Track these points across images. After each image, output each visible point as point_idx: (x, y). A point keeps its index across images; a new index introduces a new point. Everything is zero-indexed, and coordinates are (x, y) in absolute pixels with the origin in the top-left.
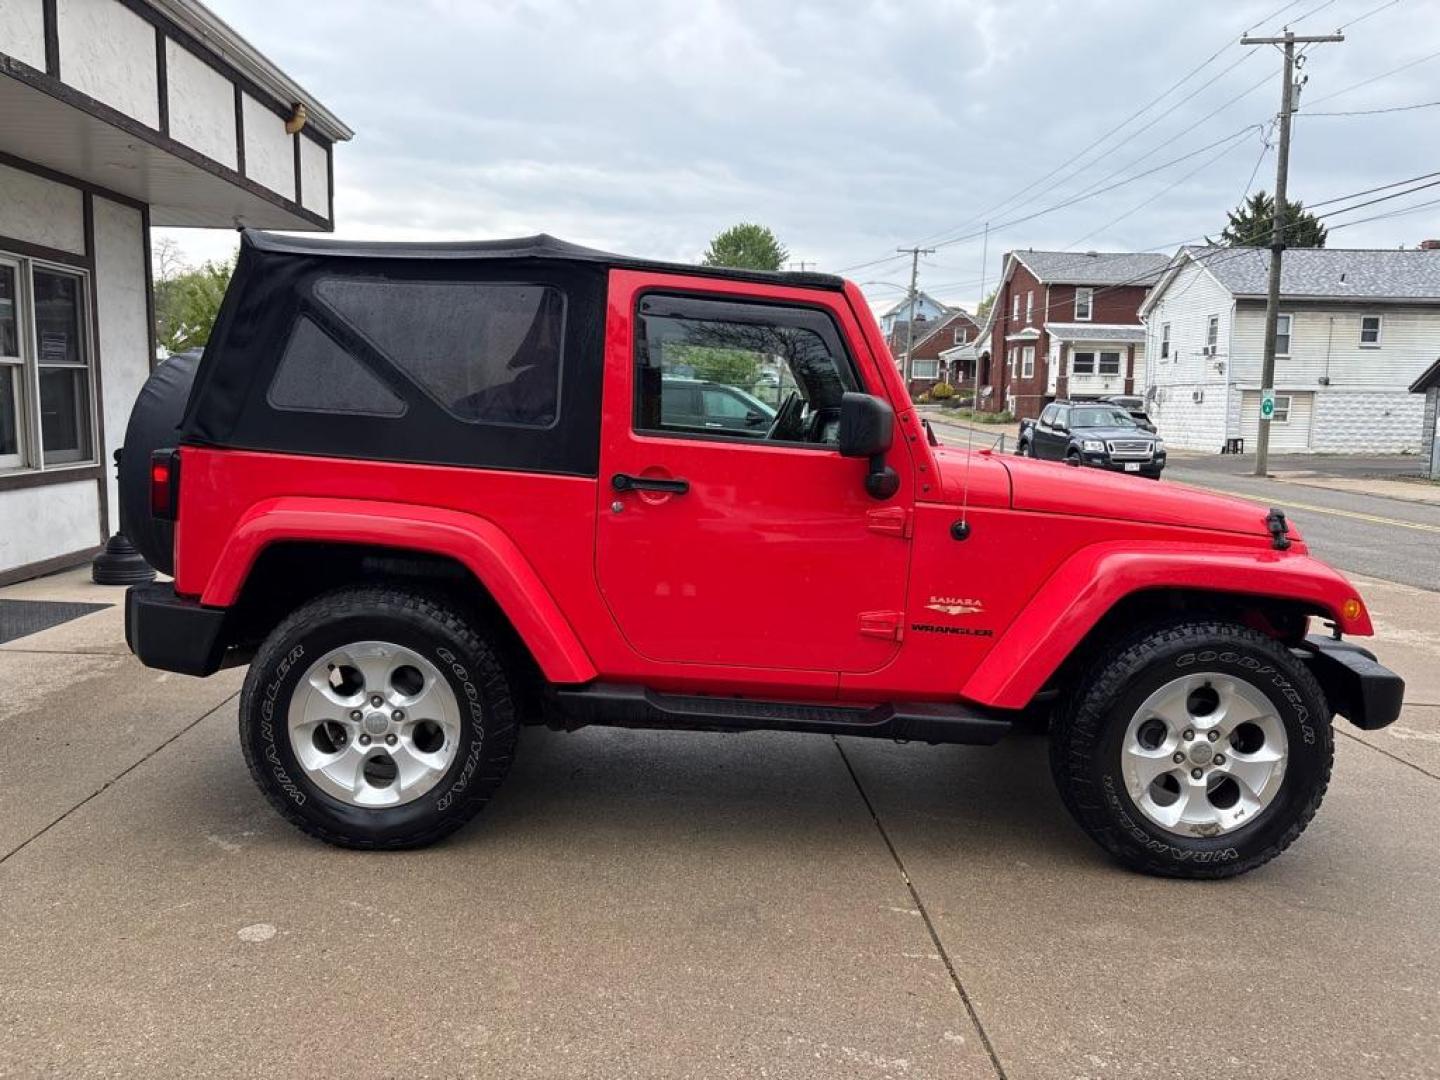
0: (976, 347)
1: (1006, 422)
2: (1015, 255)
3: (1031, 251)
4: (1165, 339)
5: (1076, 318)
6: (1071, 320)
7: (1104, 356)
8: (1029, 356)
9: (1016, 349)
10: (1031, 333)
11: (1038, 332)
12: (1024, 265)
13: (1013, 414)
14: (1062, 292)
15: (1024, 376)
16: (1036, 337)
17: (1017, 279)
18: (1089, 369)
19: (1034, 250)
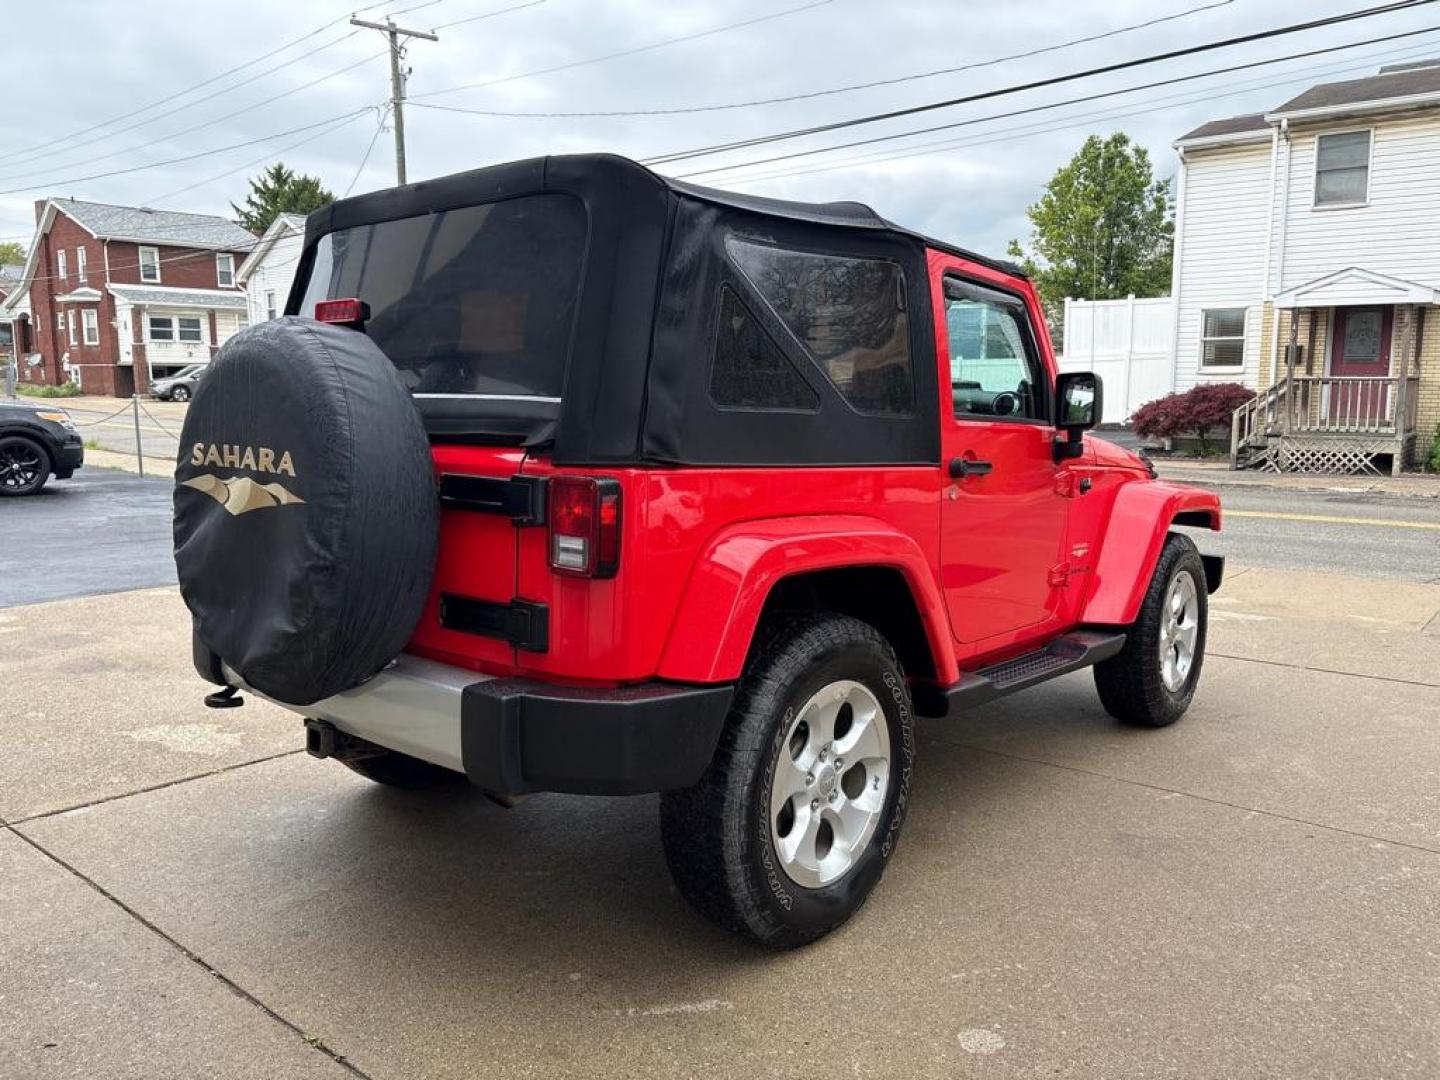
0: (7, 307)
1: (72, 396)
2: (53, 203)
3: (72, 200)
4: (270, 306)
5: (143, 280)
6: (138, 282)
7: (184, 323)
8: (90, 320)
9: (71, 313)
10: (88, 293)
11: (100, 293)
12: (69, 215)
13: (79, 385)
14: (124, 249)
15: (86, 342)
16: (99, 299)
17: (58, 231)
18: (168, 336)
19: (75, 199)
